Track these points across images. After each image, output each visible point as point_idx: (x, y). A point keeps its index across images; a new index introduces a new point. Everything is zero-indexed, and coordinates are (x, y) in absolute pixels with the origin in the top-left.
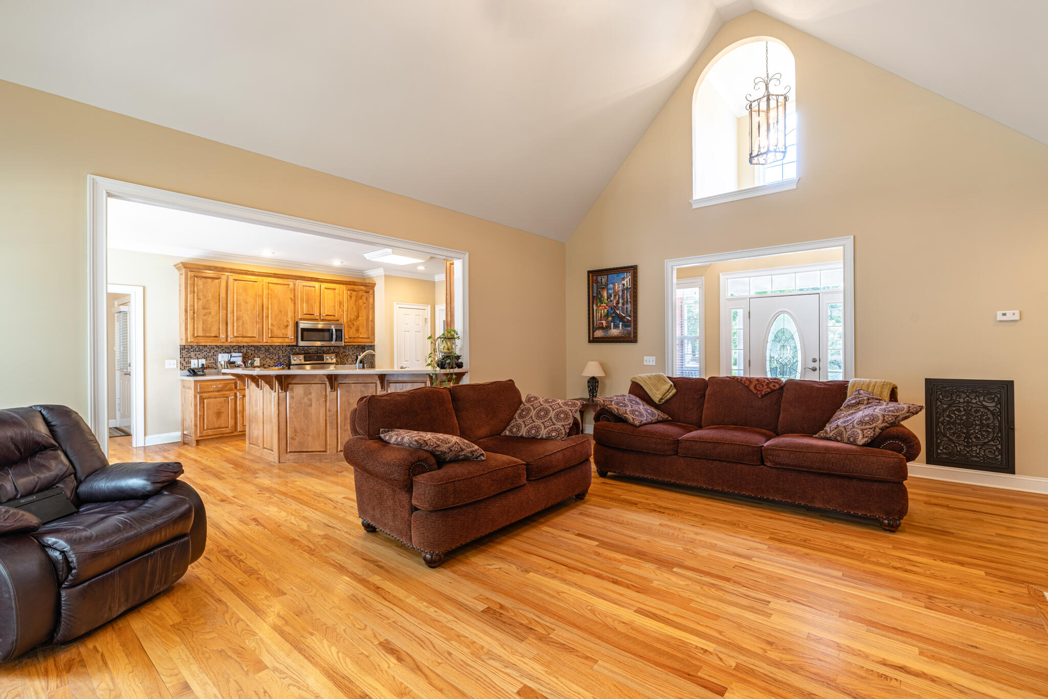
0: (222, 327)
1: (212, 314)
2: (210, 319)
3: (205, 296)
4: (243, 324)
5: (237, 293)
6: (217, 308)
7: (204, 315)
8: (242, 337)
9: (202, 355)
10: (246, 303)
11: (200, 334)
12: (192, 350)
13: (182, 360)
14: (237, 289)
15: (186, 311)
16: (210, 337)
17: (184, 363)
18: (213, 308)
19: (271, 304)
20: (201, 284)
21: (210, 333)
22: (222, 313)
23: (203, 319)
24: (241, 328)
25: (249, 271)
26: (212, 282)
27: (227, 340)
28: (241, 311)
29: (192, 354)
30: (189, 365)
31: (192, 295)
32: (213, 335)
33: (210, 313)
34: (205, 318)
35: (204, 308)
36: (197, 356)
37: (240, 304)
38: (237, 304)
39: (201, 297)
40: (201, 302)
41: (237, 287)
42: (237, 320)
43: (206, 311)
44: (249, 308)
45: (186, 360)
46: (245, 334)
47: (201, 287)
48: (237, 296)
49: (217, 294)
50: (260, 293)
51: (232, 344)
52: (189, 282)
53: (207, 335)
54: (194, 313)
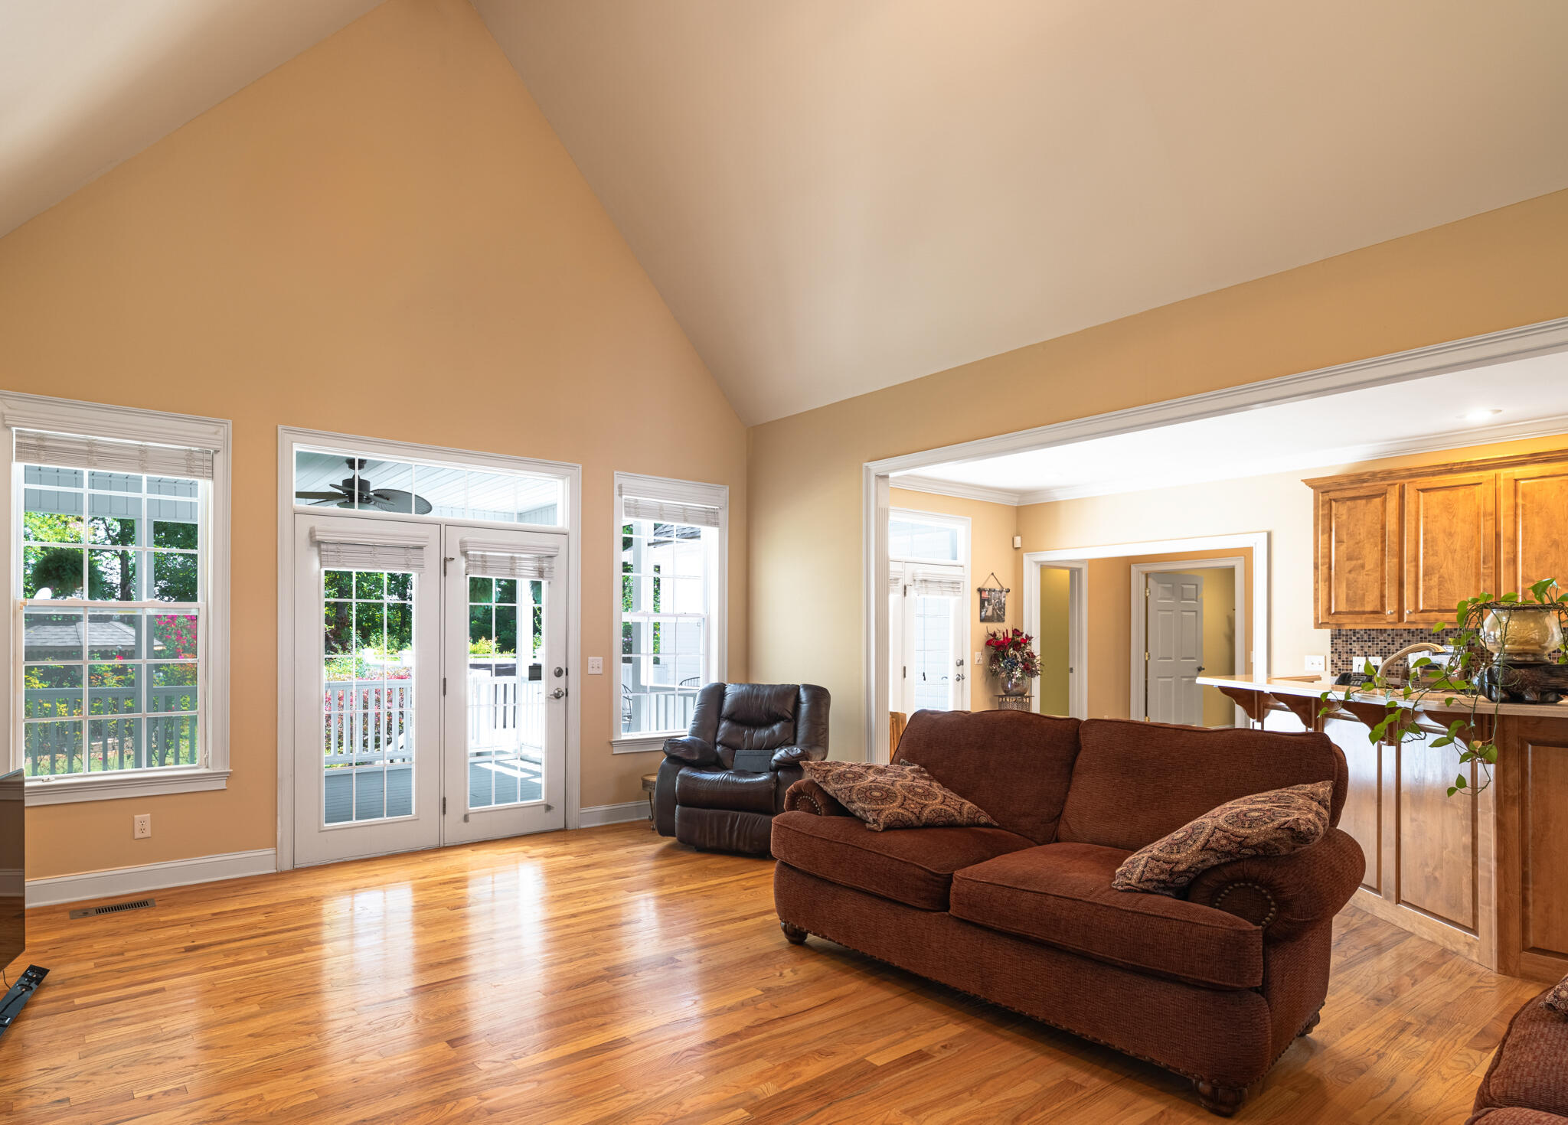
0: (1391, 593)
1: (1367, 567)
2: (1362, 578)
3: (1351, 535)
4: (1440, 583)
5: (1426, 517)
6: (1377, 555)
7: (1350, 572)
8: (1439, 611)
9: (1375, 649)
10: (1451, 535)
11: (1343, 608)
12: (1354, 638)
13: (1336, 656)
14: (1426, 510)
15: (1316, 567)
16: (1364, 613)
17: (1340, 664)
18: (1370, 556)
19: (1525, 528)
20: (1345, 512)
21: (1363, 605)
22: (1391, 563)
23: (1348, 580)
24: (1435, 592)
25: (1454, 464)
26: (1367, 503)
27: (1401, 619)
28: (1435, 554)
29: (1356, 647)
30: (1349, 667)
31: (1326, 536)
32: (1369, 608)
33: (1363, 566)
34: (1352, 576)
35: (1349, 559)
36: (1366, 650)
37: (1434, 540)
38: (1425, 541)
39: (1345, 538)
40: (1343, 547)
41: (1425, 504)
42: (1425, 575)
43: (1354, 563)
44: (1458, 547)
45: (1344, 657)
46: (1445, 605)
47: (1344, 517)
48: (1426, 523)
49: (1379, 526)
50: (1490, 507)
51: (1413, 627)
52: (1320, 513)
53: (1357, 609)
54: (1330, 568)
